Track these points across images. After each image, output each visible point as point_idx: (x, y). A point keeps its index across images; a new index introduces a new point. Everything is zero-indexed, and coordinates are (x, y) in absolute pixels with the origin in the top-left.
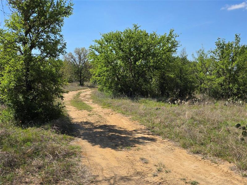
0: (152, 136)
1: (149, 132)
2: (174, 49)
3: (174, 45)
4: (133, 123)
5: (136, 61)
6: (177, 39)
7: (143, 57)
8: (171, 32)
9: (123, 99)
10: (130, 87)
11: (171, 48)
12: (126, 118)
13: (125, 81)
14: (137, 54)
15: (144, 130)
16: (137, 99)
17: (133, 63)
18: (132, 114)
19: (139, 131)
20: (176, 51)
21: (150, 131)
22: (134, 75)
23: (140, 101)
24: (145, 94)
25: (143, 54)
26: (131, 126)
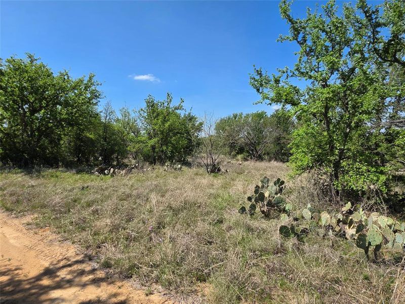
0: (112, 289)
1: (93, 271)
2: (94, 101)
3: (95, 95)
4: (38, 237)
5: (34, 111)
6: (98, 88)
7: (47, 105)
8: (90, 77)
9: (9, 172)
10: (23, 152)
11: (90, 99)
12: (16, 221)
13: (14, 143)
14: (36, 99)
15: (77, 262)
16: (39, 172)
17: (28, 114)
18: (33, 209)
19: (63, 274)
20: (99, 104)
21: (96, 266)
22: (32, 133)
23: (44, 174)
24: (52, 161)
25: (48, 102)
26: (33, 253)
